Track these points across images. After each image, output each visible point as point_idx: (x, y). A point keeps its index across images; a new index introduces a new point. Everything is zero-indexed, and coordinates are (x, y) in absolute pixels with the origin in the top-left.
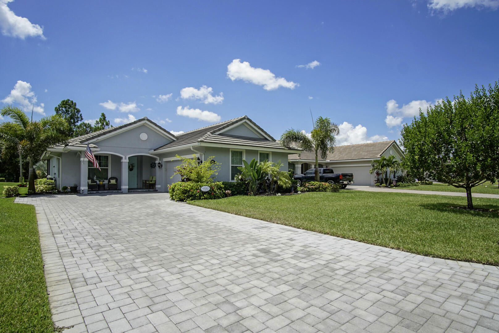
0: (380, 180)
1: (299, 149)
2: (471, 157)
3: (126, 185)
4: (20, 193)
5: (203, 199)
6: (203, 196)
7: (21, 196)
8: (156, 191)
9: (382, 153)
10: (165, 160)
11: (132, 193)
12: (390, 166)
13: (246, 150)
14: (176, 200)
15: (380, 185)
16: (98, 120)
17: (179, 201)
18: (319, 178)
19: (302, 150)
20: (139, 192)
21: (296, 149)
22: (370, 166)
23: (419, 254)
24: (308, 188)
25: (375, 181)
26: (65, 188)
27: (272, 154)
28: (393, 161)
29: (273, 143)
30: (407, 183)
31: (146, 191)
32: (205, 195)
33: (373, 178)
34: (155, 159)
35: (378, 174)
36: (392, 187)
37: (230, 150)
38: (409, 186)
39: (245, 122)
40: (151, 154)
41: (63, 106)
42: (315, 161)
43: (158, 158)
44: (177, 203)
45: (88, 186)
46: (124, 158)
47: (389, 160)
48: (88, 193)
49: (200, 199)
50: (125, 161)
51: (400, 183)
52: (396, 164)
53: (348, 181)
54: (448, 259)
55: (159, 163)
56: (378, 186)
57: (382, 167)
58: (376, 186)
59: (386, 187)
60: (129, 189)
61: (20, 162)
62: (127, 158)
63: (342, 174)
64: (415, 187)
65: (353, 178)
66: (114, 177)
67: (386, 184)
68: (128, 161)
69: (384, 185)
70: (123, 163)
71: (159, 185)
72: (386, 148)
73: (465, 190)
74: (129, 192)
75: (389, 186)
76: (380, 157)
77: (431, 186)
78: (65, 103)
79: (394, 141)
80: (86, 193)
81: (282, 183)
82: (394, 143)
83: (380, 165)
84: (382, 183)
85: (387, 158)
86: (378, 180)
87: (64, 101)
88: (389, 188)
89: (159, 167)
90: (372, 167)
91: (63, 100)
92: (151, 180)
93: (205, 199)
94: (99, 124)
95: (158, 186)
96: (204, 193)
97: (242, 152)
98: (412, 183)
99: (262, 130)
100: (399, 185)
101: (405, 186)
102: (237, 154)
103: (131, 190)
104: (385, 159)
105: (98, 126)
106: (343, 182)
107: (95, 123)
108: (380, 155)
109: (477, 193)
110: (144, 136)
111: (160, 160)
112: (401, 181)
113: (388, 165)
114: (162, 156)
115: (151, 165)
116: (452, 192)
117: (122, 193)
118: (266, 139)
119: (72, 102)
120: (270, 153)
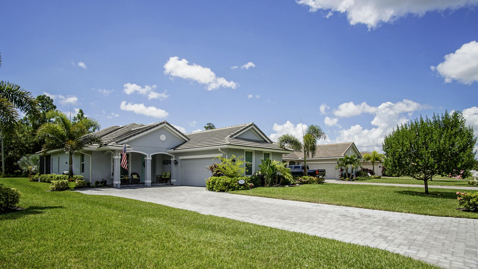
0: (344, 175)
1: (291, 150)
2: (432, 160)
3: (150, 180)
4: (70, 187)
5: (240, 190)
6: (240, 187)
7: (70, 189)
8: (172, 185)
9: (345, 153)
10: (181, 158)
11: (155, 186)
12: (352, 164)
13: (255, 150)
14: (217, 191)
15: (344, 179)
16: (76, 116)
17: (219, 191)
18: (307, 173)
19: (294, 151)
20: (159, 185)
21: (289, 149)
22: (335, 163)
23: (421, 215)
24: (301, 181)
25: (340, 175)
26: (97, 183)
27: (272, 154)
28: (354, 159)
29: (271, 145)
30: (364, 177)
31: (165, 185)
32: (241, 187)
33: (338, 173)
34: (170, 157)
35: (342, 170)
36: (353, 180)
37: (245, 151)
38: (365, 179)
39: (252, 128)
40: (169, 153)
41: (40, 101)
42: (304, 159)
43: (174, 156)
44: (218, 193)
45: (121, 181)
46: (148, 156)
47: (351, 159)
48: (121, 187)
49: (238, 190)
50: (149, 158)
51: (358, 177)
52: (357, 162)
53: (322, 176)
54: (437, 216)
55: (175, 161)
56: (343, 180)
57: (346, 164)
58: (341, 180)
59: (349, 180)
60: (152, 183)
61: (3, 158)
62: (151, 156)
63: (318, 170)
64: (369, 180)
65: (325, 173)
66: (135, 173)
67: (349, 178)
68: (151, 158)
69: (347, 178)
70: (147, 161)
71: (174, 179)
72: (348, 149)
73: (423, 181)
74: (152, 185)
75: (351, 180)
76: (344, 156)
77: (380, 179)
78: (41, 98)
79: (353, 142)
80: (119, 186)
81: (288, 178)
82: (353, 145)
83: (344, 162)
84: (345, 177)
85: (350, 157)
86: (342, 175)
87: (40, 97)
88: (351, 181)
89: (175, 164)
90: (337, 164)
91: (39, 95)
92: (165, 175)
93: (242, 189)
94: (76, 120)
95: (173, 181)
96: (241, 185)
97: (252, 152)
98: (367, 177)
99: (264, 134)
100: (358, 179)
101: (362, 180)
102: (249, 155)
103: (153, 185)
104: (348, 158)
105: (76, 122)
106: (319, 177)
107: (73, 119)
108: (343, 154)
109: (418, 184)
110: (163, 137)
111: (175, 158)
112: (359, 176)
113: (351, 163)
114: (178, 154)
115: (163, 162)
116: (400, 184)
117: (147, 187)
118: (266, 141)
119: (49, 98)
120: (270, 153)
